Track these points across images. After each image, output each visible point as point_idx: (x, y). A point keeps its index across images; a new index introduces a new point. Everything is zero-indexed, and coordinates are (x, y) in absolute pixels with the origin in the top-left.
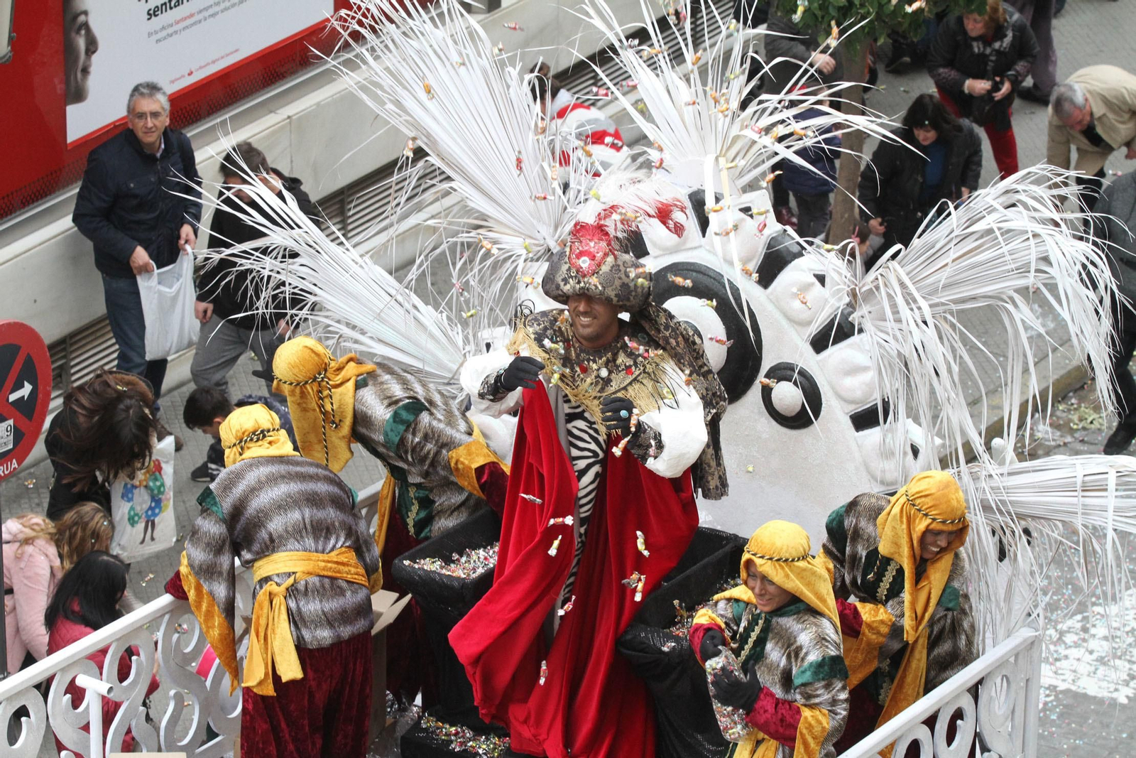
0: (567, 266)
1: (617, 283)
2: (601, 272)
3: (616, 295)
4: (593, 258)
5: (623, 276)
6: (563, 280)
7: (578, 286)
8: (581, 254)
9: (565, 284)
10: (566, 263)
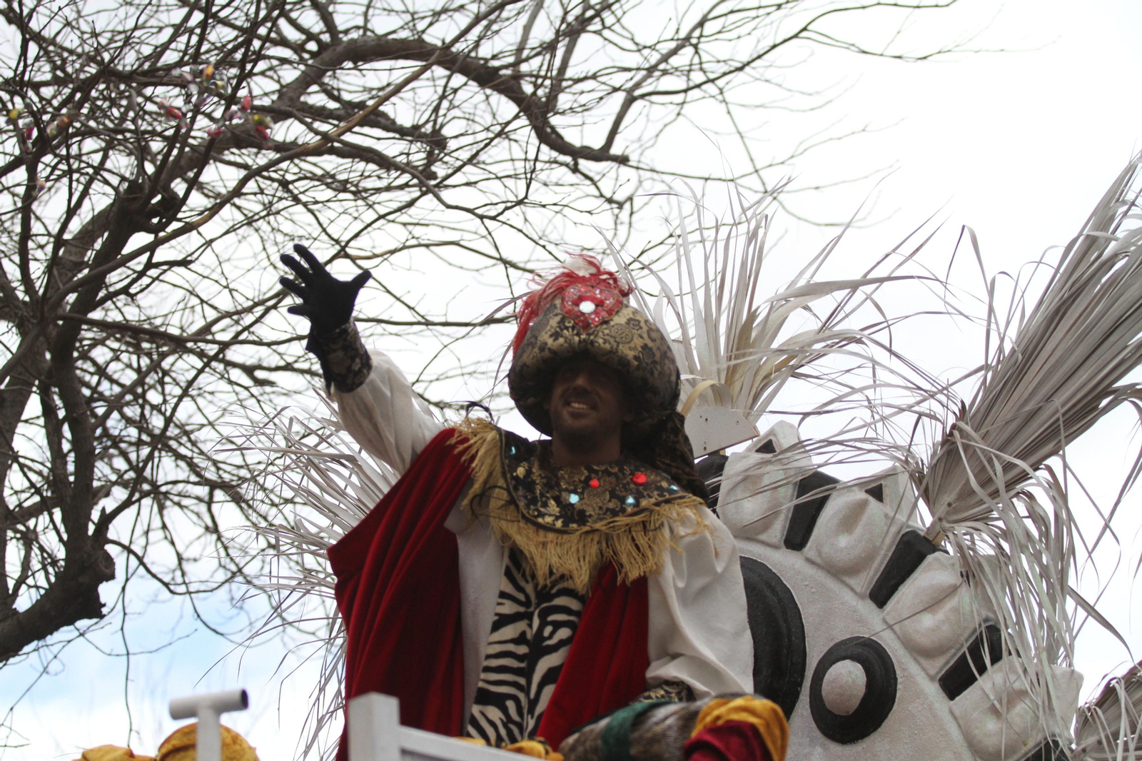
0: (558, 318)
1: (638, 342)
2: (612, 323)
4: (600, 304)
5: (646, 336)
6: (551, 336)
7: (577, 339)
8: (581, 299)
9: (556, 339)
10: (556, 315)
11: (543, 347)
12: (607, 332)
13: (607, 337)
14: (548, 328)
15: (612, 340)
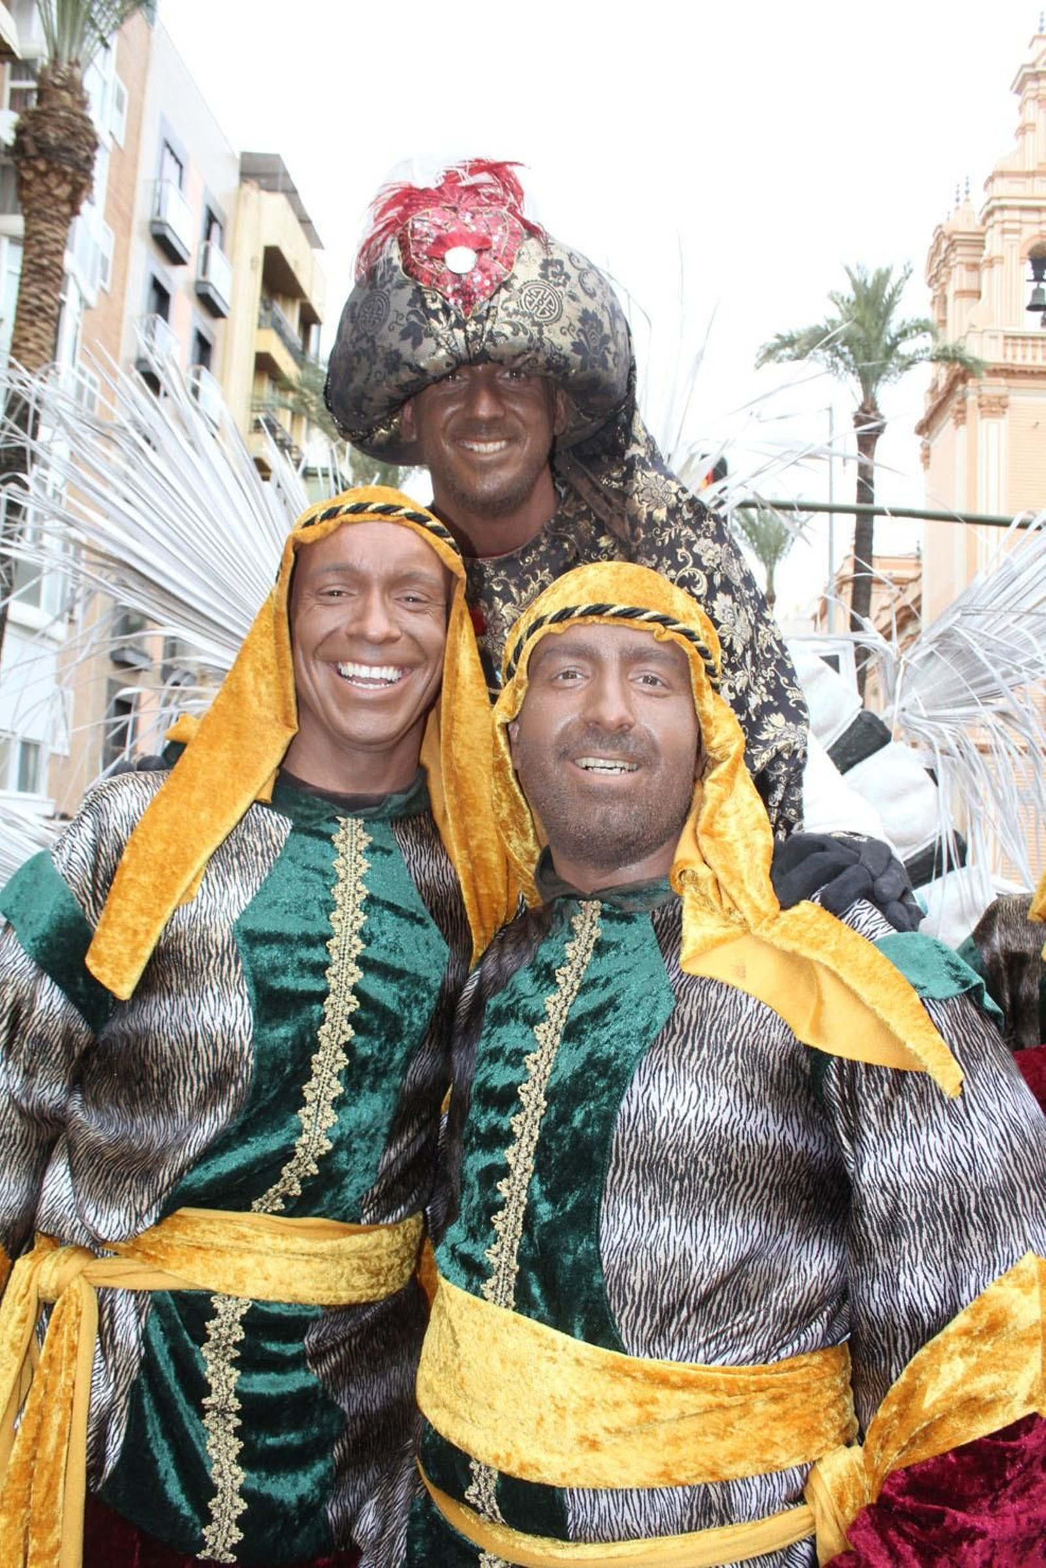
0: (408, 293)
1: (571, 311)
2: (517, 284)
3: (577, 347)
4: (482, 247)
5: (579, 292)
6: (404, 335)
7: (459, 334)
8: (443, 243)
9: (417, 343)
10: (401, 285)
11: (395, 361)
12: (512, 306)
13: (515, 319)
14: (392, 317)
15: (527, 323)
